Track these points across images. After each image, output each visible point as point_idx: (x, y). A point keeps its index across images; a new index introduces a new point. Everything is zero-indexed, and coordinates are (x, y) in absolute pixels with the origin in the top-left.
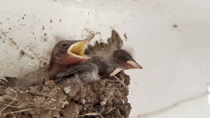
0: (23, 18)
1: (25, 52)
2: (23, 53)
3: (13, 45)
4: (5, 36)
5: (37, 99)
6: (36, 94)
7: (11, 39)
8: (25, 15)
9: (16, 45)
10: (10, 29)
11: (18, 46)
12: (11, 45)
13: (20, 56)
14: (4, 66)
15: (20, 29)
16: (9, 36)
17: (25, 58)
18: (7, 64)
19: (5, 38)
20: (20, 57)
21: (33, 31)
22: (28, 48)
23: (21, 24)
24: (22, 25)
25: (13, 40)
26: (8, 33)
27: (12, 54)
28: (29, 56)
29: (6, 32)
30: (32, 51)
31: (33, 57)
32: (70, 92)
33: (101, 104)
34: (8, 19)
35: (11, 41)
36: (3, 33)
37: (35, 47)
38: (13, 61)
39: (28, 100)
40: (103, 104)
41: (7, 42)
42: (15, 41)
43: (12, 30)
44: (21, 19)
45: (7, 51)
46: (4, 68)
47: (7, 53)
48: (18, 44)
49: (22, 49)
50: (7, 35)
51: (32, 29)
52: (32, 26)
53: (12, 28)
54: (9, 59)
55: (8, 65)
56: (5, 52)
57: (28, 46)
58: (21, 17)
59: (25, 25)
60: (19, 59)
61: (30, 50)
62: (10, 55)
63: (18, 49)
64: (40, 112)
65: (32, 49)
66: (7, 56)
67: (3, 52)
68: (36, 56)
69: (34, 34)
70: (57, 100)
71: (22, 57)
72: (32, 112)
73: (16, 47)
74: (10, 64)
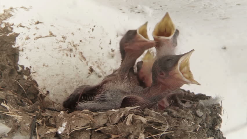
0: (93, 30)
1: (94, 69)
2: (92, 70)
3: (83, 60)
4: (76, 49)
5: (184, 122)
6: (177, 116)
7: (81, 53)
8: (95, 26)
9: (85, 60)
10: (81, 41)
11: (88, 61)
12: (81, 60)
13: (89, 73)
14: (74, 84)
15: (90, 42)
16: (80, 49)
17: (93, 76)
18: (76, 82)
19: (76, 51)
20: (89, 75)
21: (101, 46)
22: (96, 65)
23: (91, 36)
24: (92, 38)
25: (83, 54)
26: (78, 46)
27: (82, 71)
28: (96, 74)
29: (76, 45)
30: (100, 69)
31: (100, 76)
32: (203, 115)
33: (216, 129)
34: (79, 29)
35: (81, 55)
36: (74, 46)
37: (103, 64)
38: (82, 79)
39: (174, 122)
40: (217, 129)
41: (78, 56)
42: (85, 56)
43: (82, 43)
44: (91, 30)
45: (78, 66)
46: (74, 86)
47: (77, 69)
48: (87, 60)
49: (91, 65)
50: (78, 47)
51: (101, 43)
52: (100, 40)
53: (83, 41)
54: (79, 77)
55: (78, 83)
56: (75, 68)
57: (96, 62)
58: (90, 28)
59: (94, 38)
60: (88, 77)
61: (98, 67)
62: (80, 71)
63: (87, 65)
64: (180, 135)
65: (100, 65)
66: (77, 73)
67: (73, 67)
68: (103, 74)
69: (102, 49)
70: (195, 123)
71: (91, 74)
72: (173, 135)
73: (85, 62)
74: (79, 82)
